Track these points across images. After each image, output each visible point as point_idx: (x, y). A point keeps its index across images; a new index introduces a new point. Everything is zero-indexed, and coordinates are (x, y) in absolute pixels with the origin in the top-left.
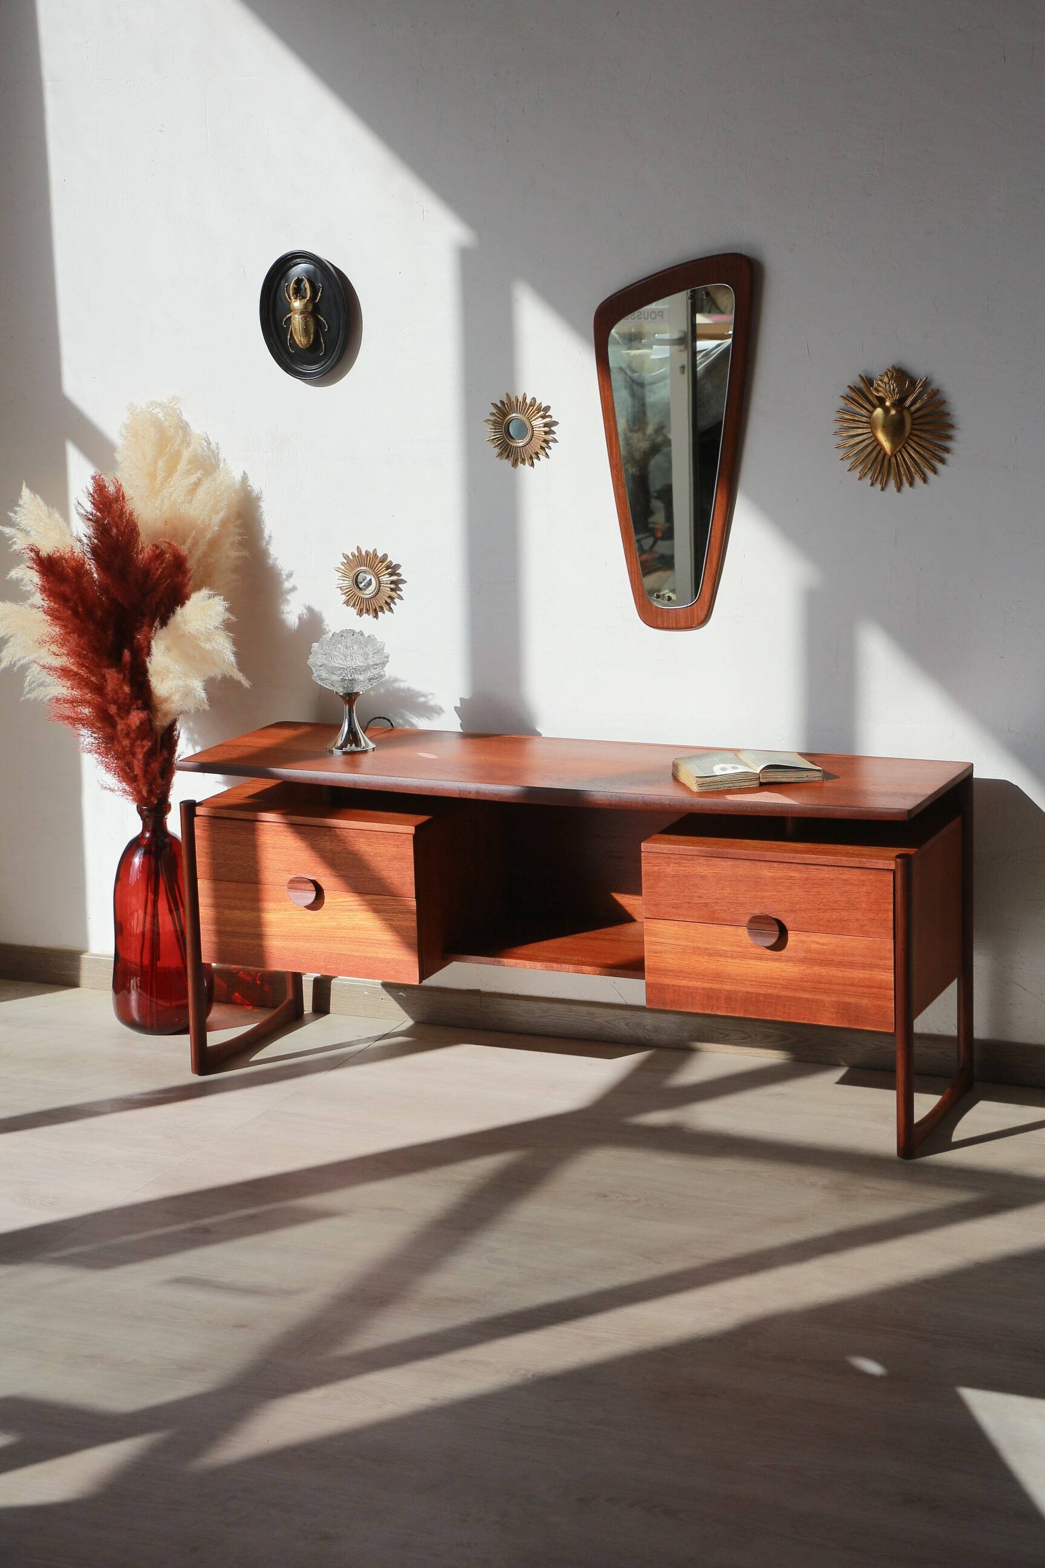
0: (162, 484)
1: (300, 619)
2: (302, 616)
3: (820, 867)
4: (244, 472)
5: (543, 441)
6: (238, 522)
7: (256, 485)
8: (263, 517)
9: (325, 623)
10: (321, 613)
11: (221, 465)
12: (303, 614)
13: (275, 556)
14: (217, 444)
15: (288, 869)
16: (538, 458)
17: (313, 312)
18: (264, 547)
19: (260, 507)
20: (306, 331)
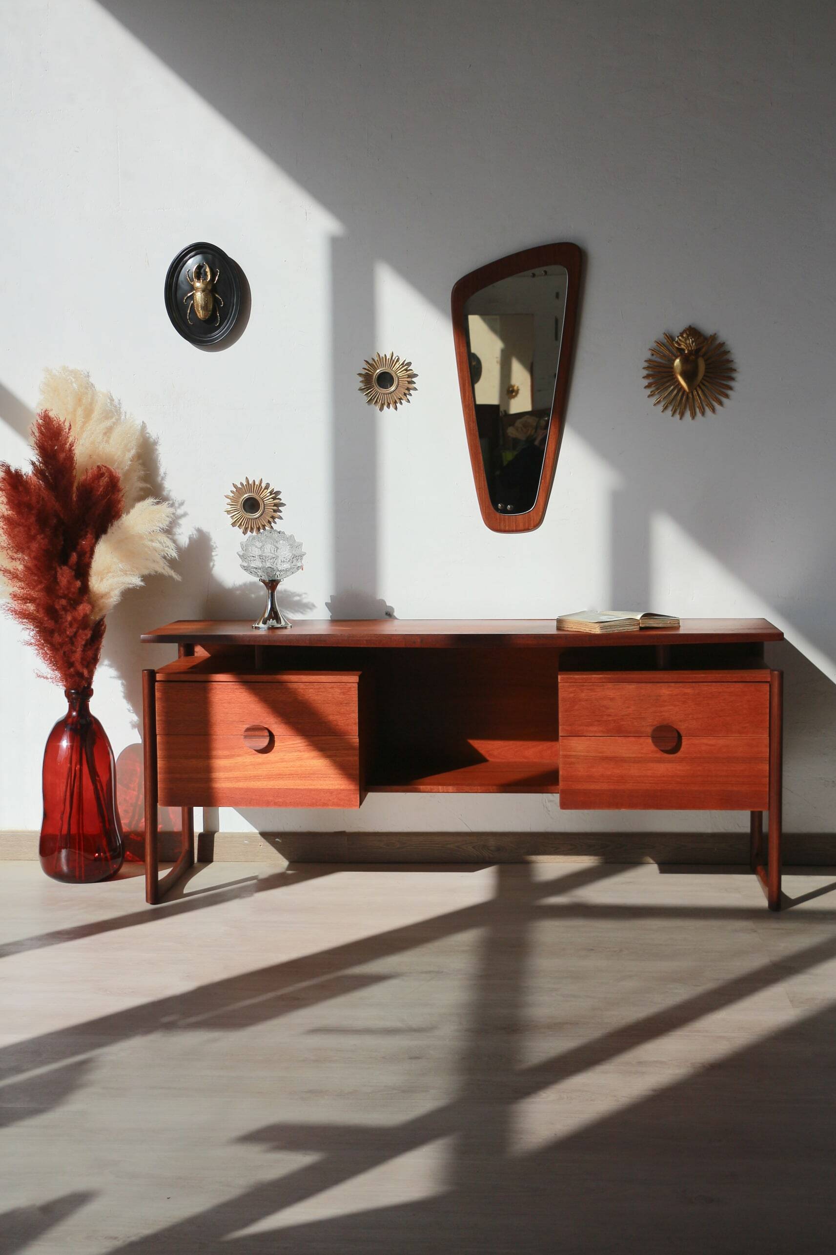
0: (82, 428)
1: (190, 538)
2: (192, 536)
3: (709, 684)
4: (143, 422)
5: (406, 389)
6: (141, 461)
7: (153, 432)
8: (159, 458)
9: (213, 541)
10: (209, 533)
11: (122, 417)
12: (193, 534)
13: (168, 489)
14: (119, 400)
15: (241, 720)
16: (401, 403)
17: (211, 290)
18: (159, 482)
19: (156, 449)
20: (205, 308)
